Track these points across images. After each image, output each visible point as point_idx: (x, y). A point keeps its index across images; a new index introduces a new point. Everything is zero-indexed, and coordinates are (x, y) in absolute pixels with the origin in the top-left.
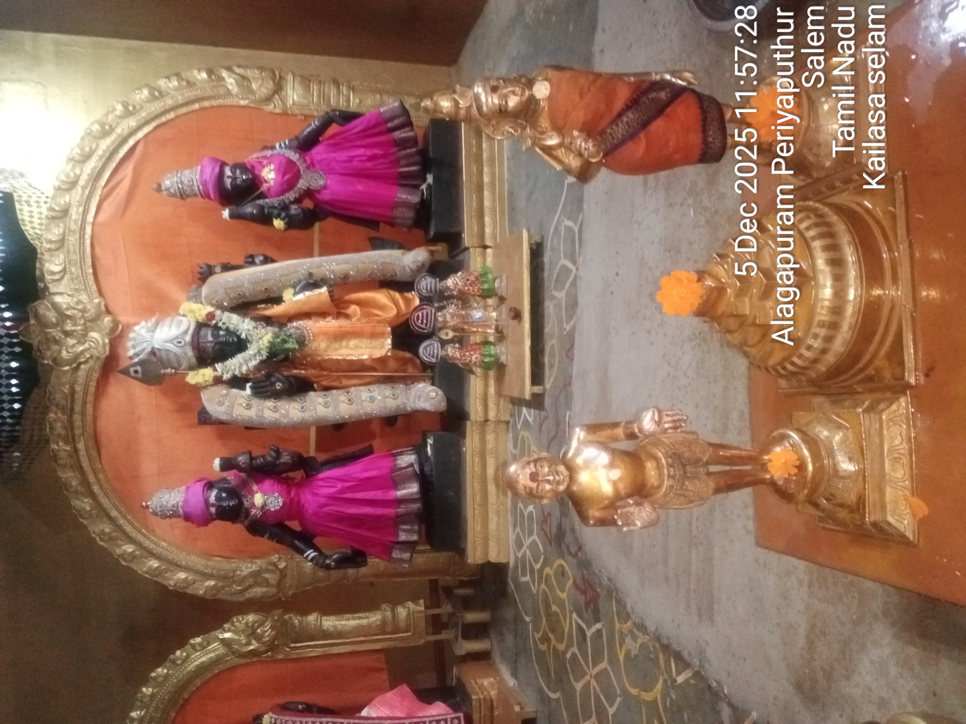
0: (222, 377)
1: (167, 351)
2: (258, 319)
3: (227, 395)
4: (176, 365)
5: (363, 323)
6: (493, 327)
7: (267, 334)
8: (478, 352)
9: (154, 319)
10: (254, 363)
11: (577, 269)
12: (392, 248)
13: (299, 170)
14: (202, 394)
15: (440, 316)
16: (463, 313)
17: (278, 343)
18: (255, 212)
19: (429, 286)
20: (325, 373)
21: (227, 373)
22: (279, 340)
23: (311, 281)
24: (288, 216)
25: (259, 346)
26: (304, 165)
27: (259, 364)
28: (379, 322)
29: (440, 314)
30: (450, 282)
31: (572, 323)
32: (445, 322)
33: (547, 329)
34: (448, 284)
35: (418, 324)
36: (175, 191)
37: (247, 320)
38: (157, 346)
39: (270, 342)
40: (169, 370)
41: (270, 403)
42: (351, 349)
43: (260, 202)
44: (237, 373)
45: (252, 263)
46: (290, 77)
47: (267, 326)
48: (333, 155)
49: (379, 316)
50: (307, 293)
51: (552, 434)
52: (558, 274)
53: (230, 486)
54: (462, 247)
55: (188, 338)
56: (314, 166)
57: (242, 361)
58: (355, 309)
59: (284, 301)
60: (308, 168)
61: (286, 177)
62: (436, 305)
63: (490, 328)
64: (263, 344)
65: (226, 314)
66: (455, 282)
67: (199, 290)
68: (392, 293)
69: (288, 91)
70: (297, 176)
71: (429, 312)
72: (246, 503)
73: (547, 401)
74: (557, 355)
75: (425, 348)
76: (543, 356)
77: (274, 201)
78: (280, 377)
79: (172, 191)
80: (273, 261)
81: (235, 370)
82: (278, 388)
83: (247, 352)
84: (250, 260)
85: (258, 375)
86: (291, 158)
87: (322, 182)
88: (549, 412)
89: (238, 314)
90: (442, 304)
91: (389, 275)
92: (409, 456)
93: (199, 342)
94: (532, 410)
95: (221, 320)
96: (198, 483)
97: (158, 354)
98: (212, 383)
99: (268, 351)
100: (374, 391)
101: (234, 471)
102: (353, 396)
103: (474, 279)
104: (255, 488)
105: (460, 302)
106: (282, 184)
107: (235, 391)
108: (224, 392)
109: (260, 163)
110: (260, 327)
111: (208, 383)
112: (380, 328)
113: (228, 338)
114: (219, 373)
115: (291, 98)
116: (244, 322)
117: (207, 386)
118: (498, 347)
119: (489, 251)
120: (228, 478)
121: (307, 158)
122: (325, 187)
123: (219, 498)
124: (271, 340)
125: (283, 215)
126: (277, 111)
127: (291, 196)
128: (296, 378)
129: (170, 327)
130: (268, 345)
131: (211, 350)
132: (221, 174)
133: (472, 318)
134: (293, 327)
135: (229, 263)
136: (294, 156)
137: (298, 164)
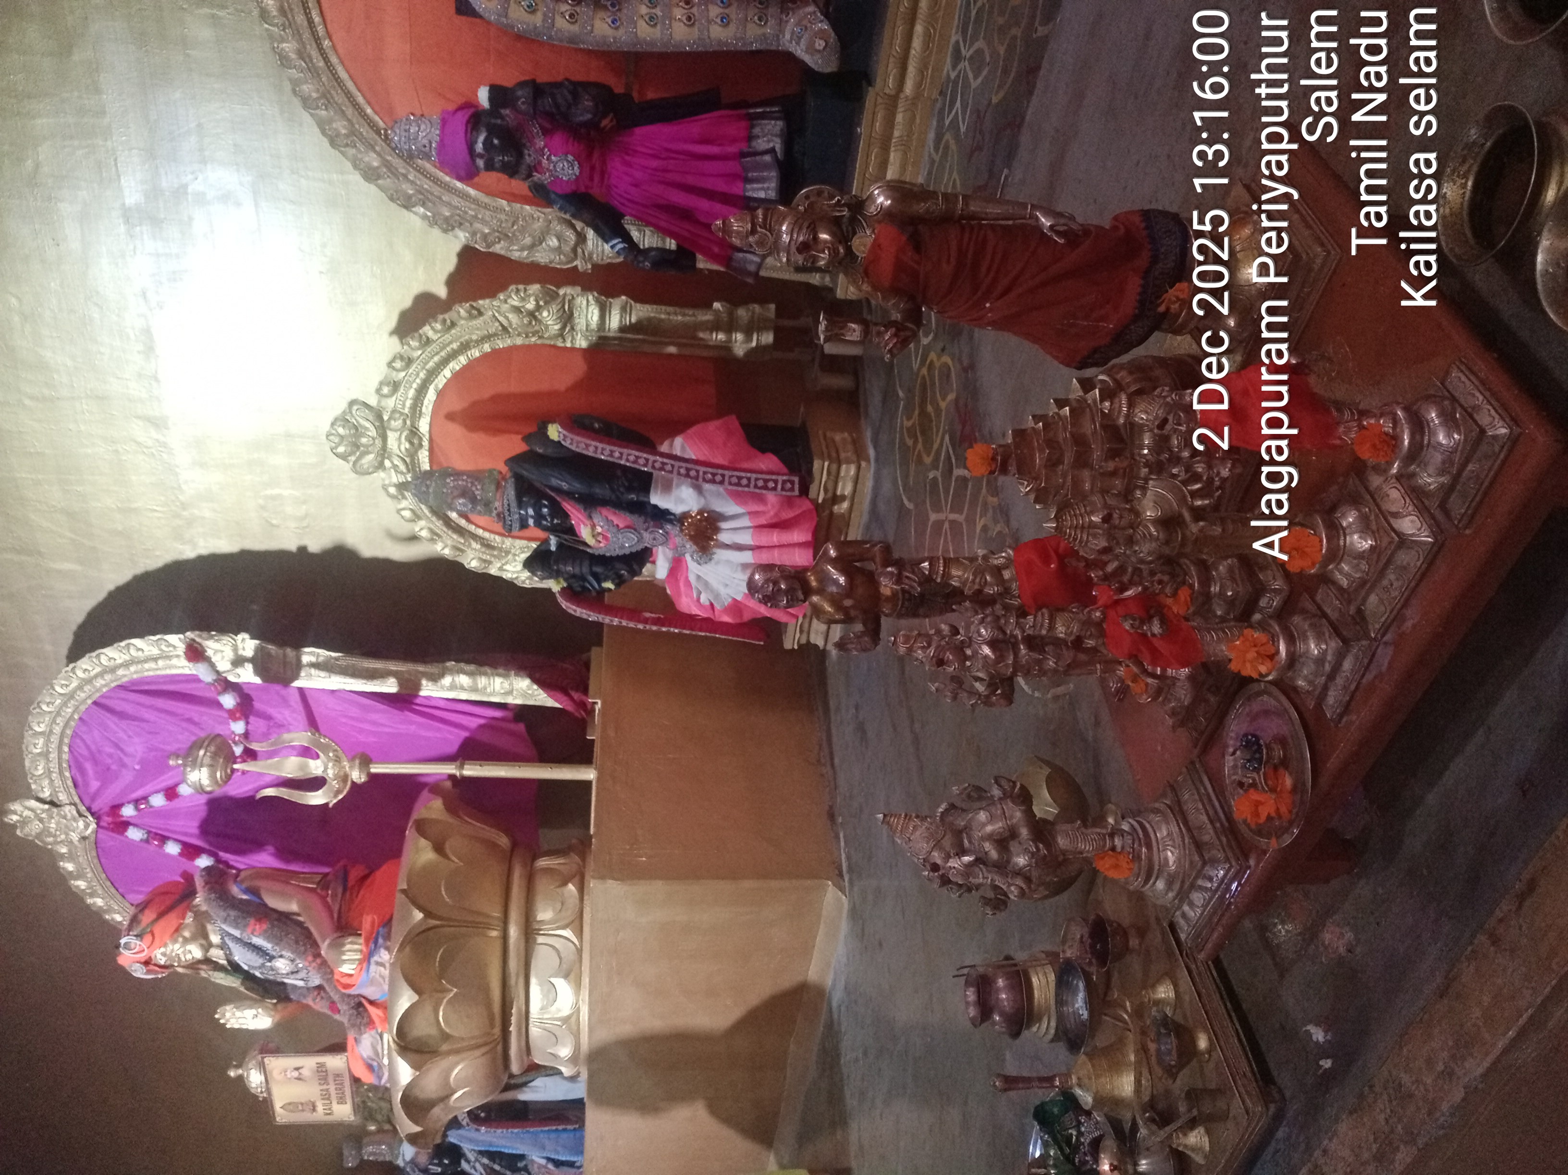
41: (565, 7)
96: (460, 114)
100: (730, 5)
102: (694, 11)
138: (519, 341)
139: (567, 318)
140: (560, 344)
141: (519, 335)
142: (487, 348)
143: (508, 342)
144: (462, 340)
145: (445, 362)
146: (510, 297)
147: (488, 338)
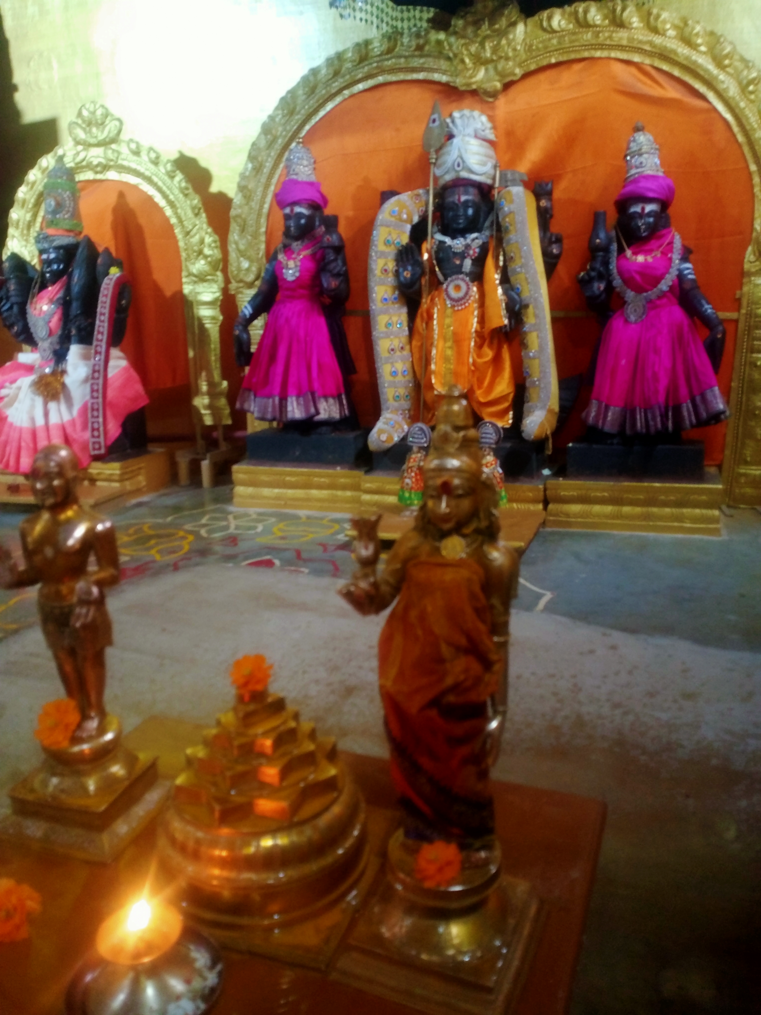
1: (448, 153)
3: (401, 220)
5: (469, 363)
8: (414, 486)
9: (493, 137)
13: (646, 291)
18: (598, 241)
19: (485, 435)
23: (517, 307)
24: (591, 280)
26: (653, 298)
28: (470, 382)
30: (490, 459)
34: (488, 457)
38: (456, 140)
40: (434, 156)
41: (391, 266)
42: (443, 351)
43: (614, 247)
47: (472, 260)
48: (665, 331)
49: (482, 383)
50: (503, 303)
53: (316, 228)
55: (464, 174)
56: (653, 308)
58: (487, 356)
60: (650, 302)
61: (638, 277)
66: (490, 464)
67: (521, 184)
68: (510, 397)
70: (639, 290)
72: (295, 244)
77: (613, 264)
78: (417, 276)
79: (632, 145)
82: (403, 274)
84: (553, 239)
86: (663, 281)
87: (632, 318)
93: (460, 185)
96: (318, 194)
97: (450, 141)
100: (404, 376)
102: (398, 353)
106: (630, 271)
107: (409, 229)
108: (405, 216)
110: (471, 252)
112: (462, 382)
113: (462, 217)
119: (541, 507)
121: (665, 300)
122: (626, 321)
125: (593, 274)
126: (746, 265)
127: (617, 282)
128: (419, 293)
129: (478, 154)
131: (452, 199)
132: (647, 200)
134: (468, 289)
135: (552, 216)
136: (664, 286)
137: (655, 290)
138: (181, 244)
139: (201, 278)
140: (184, 274)
141: (186, 244)
142: (173, 221)
143: (180, 236)
144: (176, 203)
145: (159, 190)
146: (210, 236)
147: (180, 221)
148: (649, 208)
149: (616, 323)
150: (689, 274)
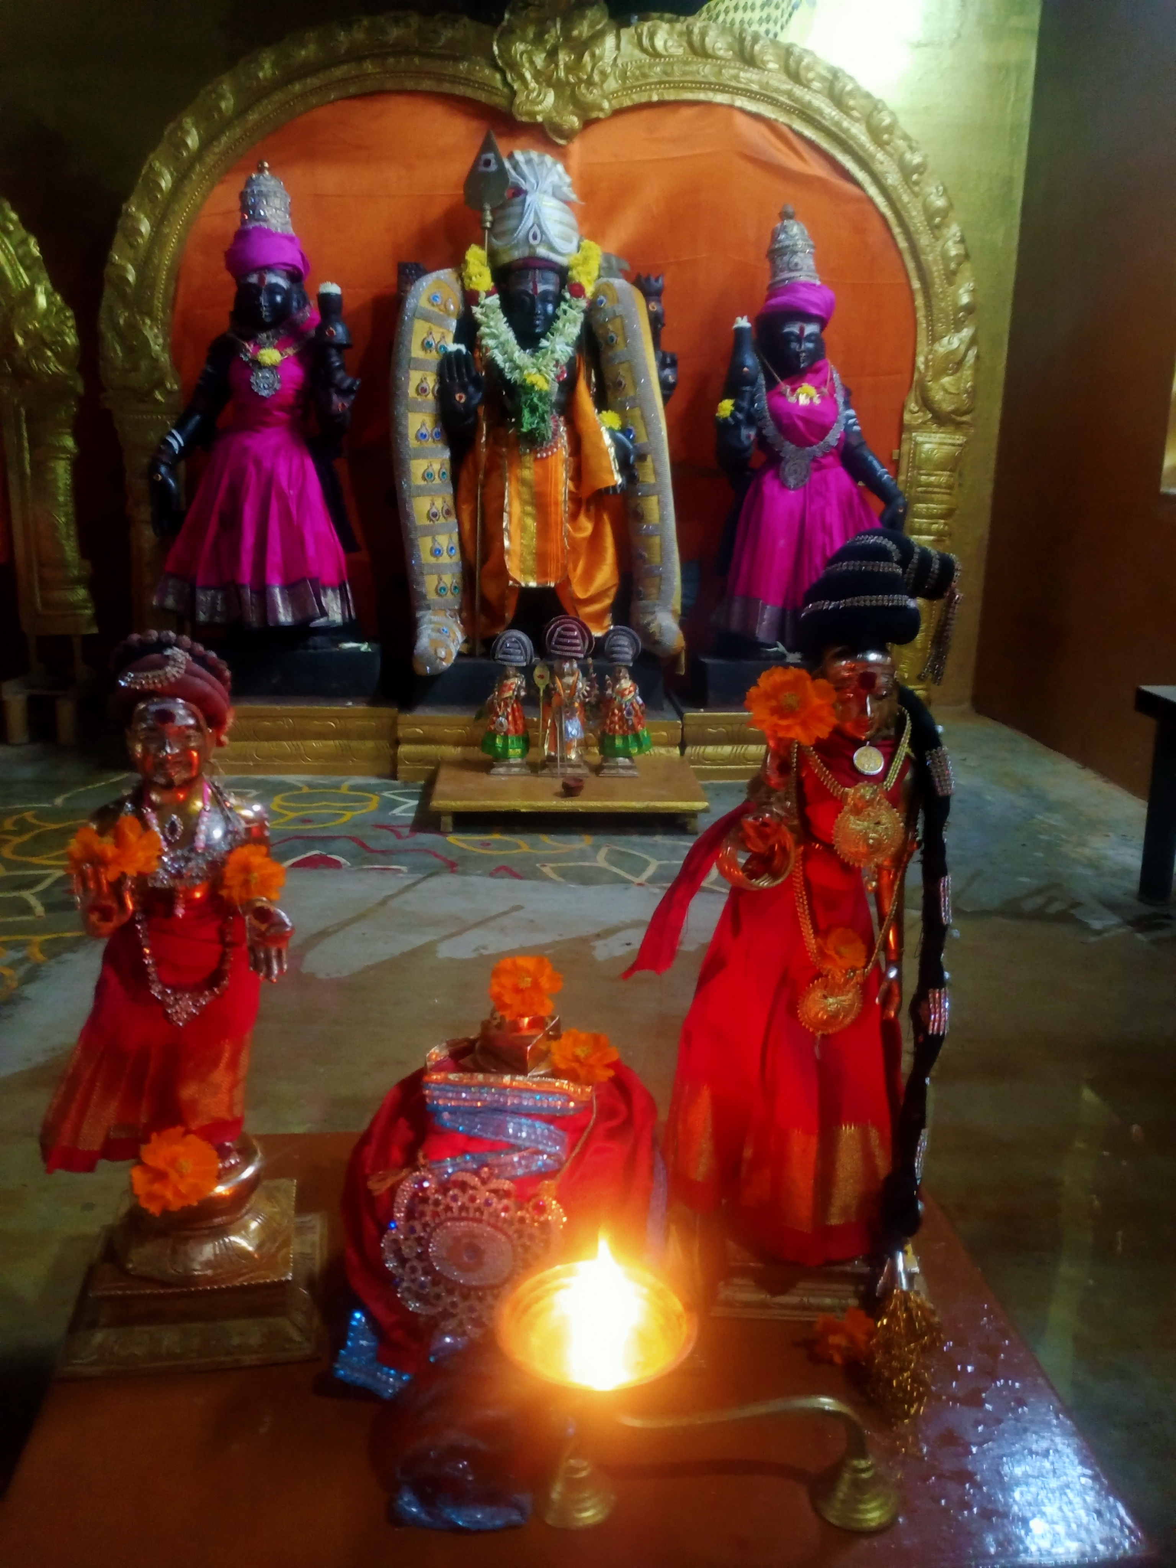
0: (477, 304)
1: (521, 215)
2: (572, 368)
3: (447, 310)
4: (499, 229)
5: (562, 540)
6: (553, 754)
7: (547, 381)
8: (512, 728)
9: (574, 197)
10: (499, 359)
11: (640, 884)
12: (684, 596)
13: (811, 445)
14: (450, 270)
15: (571, 665)
16: (577, 705)
17: (532, 400)
18: (746, 369)
19: (619, 649)
20: (481, 476)
21: (482, 314)
22: (535, 400)
23: (632, 458)
24: (738, 424)
25: (527, 368)
26: (819, 454)
27: (498, 366)
28: (565, 568)
29: (575, 665)
30: (626, 684)
31: (553, 876)
32: (562, 675)
33: (546, 839)
34: (623, 681)
35: (558, 629)
36: (780, 242)
37: (570, 350)
38: (529, 199)
39: (533, 386)
40: (489, 217)
41: (431, 382)
42: (520, 520)
43: (762, 380)
44: (484, 330)
45: (663, 365)
46: (959, 439)
47: (559, 383)
48: (834, 502)
49: (575, 569)
50: (612, 451)
51: (372, 844)
52: (635, 855)
53: (294, 311)
54: (683, 709)
55: (542, 251)
56: (817, 470)
57: (502, 339)
58: (585, 529)
59: (600, 412)
60: (815, 460)
61: (800, 424)
62: (590, 660)
63: (549, 748)
64: (529, 374)
65: (581, 317)
66: (627, 692)
67: (621, 275)
68: (613, 592)
69: (938, 435)
70: (802, 442)
71: (579, 648)
72: (265, 335)
73: (427, 839)
74: (502, 853)
75: (519, 640)
76: (502, 832)
77: (762, 403)
78: (475, 401)
79: (782, 236)
80: (666, 398)
81: (489, 327)
82: (457, 397)
83: (518, 347)
84: (668, 360)
85: (479, 365)
86: (831, 432)
87: (792, 482)
88: (408, 840)
89: (579, 338)
90: (591, 670)
91: (641, 588)
92: (340, 611)
93: (535, 269)
94: (412, 815)
95: (570, 307)
96: (299, 257)
97: (518, 199)
98: (467, 289)
99: (519, 382)
100: (451, 557)
101: (318, 317)
102: (442, 520)
103: (630, 723)
104: (290, 351)
105: (593, 700)
106: (789, 416)
107: (453, 324)
108: (452, 307)
109: (824, 383)
110: (559, 370)
111: (467, 281)
112: (552, 568)
113: (541, 317)
114: (483, 300)
115: (926, 439)
116: (567, 344)
117: (462, 280)
118: (519, 760)
119: (677, 751)
120: (307, 308)
121: (830, 459)
122: (783, 486)
123: (274, 289)
124: (536, 388)
125: (740, 416)
126: (907, 417)
127: (770, 430)
128: (475, 428)
129: (561, 223)
130: (528, 381)
131: (522, 288)
132: (808, 318)
133: (569, 718)
134: (557, 426)
135: (663, 325)
136: (833, 437)
137: (822, 443)
148: (811, 329)
149: (770, 486)
150: (854, 424)
